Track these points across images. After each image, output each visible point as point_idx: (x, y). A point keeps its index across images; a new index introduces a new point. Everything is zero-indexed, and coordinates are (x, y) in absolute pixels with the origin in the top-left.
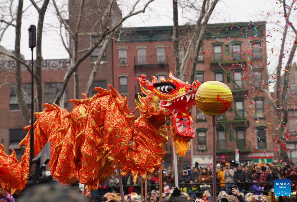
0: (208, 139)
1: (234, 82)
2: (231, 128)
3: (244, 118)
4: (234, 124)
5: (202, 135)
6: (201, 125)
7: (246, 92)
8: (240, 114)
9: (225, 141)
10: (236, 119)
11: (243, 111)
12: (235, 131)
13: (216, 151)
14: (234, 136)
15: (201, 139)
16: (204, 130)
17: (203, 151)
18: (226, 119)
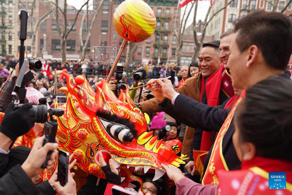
0: (150, 52)
1: (165, 27)
2: (161, 48)
3: (167, 44)
4: (163, 46)
5: (148, 49)
6: (148, 45)
7: (170, 32)
8: (166, 42)
9: (158, 53)
10: (164, 44)
11: (167, 40)
12: (162, 49)
13: (154, 57)
14: (162, 51)
15: (147, 51)
16: (149, 47)
17: (148, 57)
18: (159, 43)
